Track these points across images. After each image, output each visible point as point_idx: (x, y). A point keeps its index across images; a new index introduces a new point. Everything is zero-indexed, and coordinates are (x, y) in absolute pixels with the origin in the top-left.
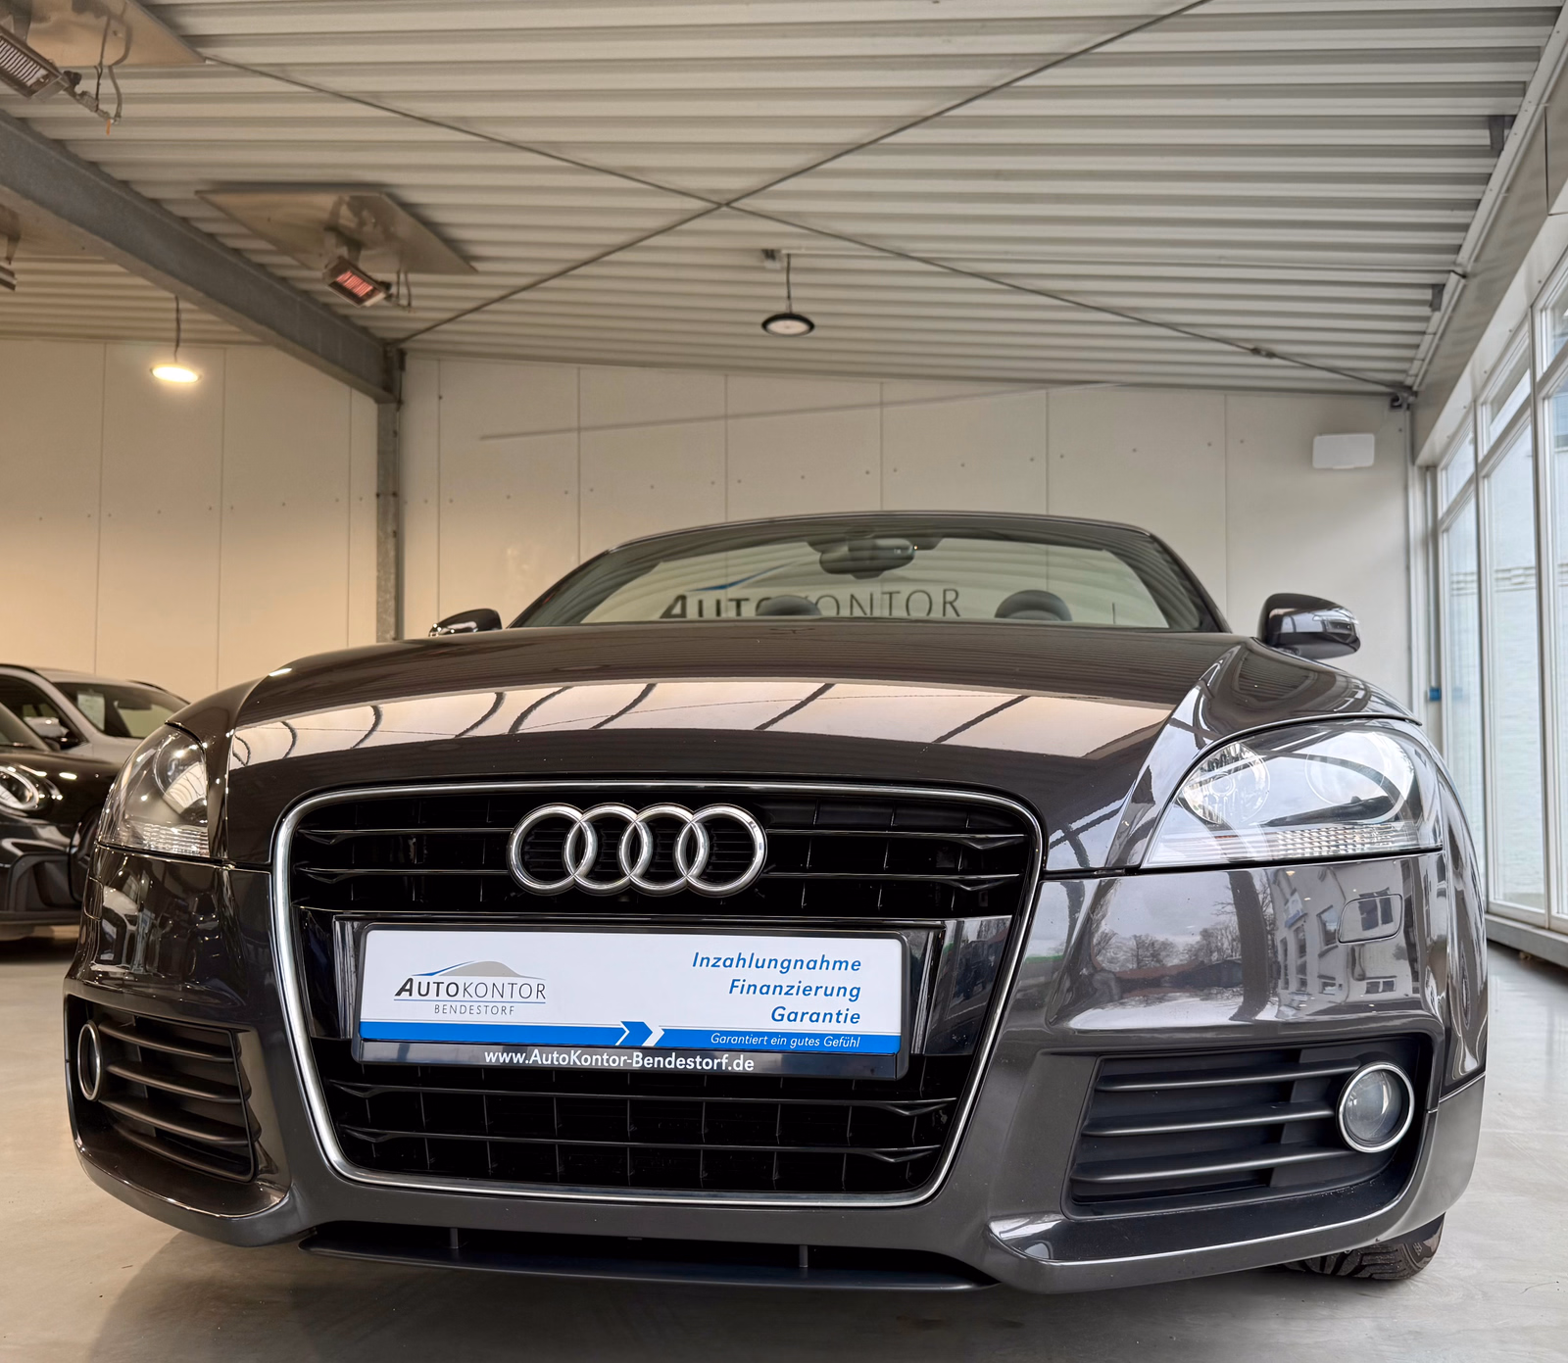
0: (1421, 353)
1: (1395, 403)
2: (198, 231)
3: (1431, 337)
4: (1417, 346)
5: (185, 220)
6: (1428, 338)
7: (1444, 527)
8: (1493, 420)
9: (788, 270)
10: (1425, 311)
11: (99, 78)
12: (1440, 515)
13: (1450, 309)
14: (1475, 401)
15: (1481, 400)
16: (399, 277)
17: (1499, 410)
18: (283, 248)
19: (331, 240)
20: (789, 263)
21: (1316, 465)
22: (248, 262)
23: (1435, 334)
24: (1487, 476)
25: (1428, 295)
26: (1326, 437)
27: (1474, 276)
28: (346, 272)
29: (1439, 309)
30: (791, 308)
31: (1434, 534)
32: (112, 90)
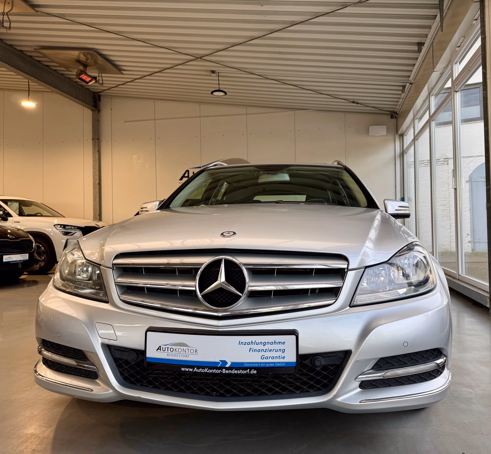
0: (399, 104)
1: (392, 117)
2: (34, 60)
3: (402, 99)
4: (398, 102)
5: (31, 56)
7: (406, 152)
9: (219, 76)
11: (3, 15)
12: (404, 149)
13: (407, 92)
14: (414, 118)
15: (416, 118)
16: (99, 75)
17: (420, 121)
18: (62, 65)
19: (78, 65)
21: (370, 135)
22: (51, 69)
24: (417, 140)
25: (401, 88)
26: (372, 126)
27: (414, 84)
28: (83, 74)
29: (404, 93)
30: (219, 87)
31: (403, 154)
32: (7, 19)
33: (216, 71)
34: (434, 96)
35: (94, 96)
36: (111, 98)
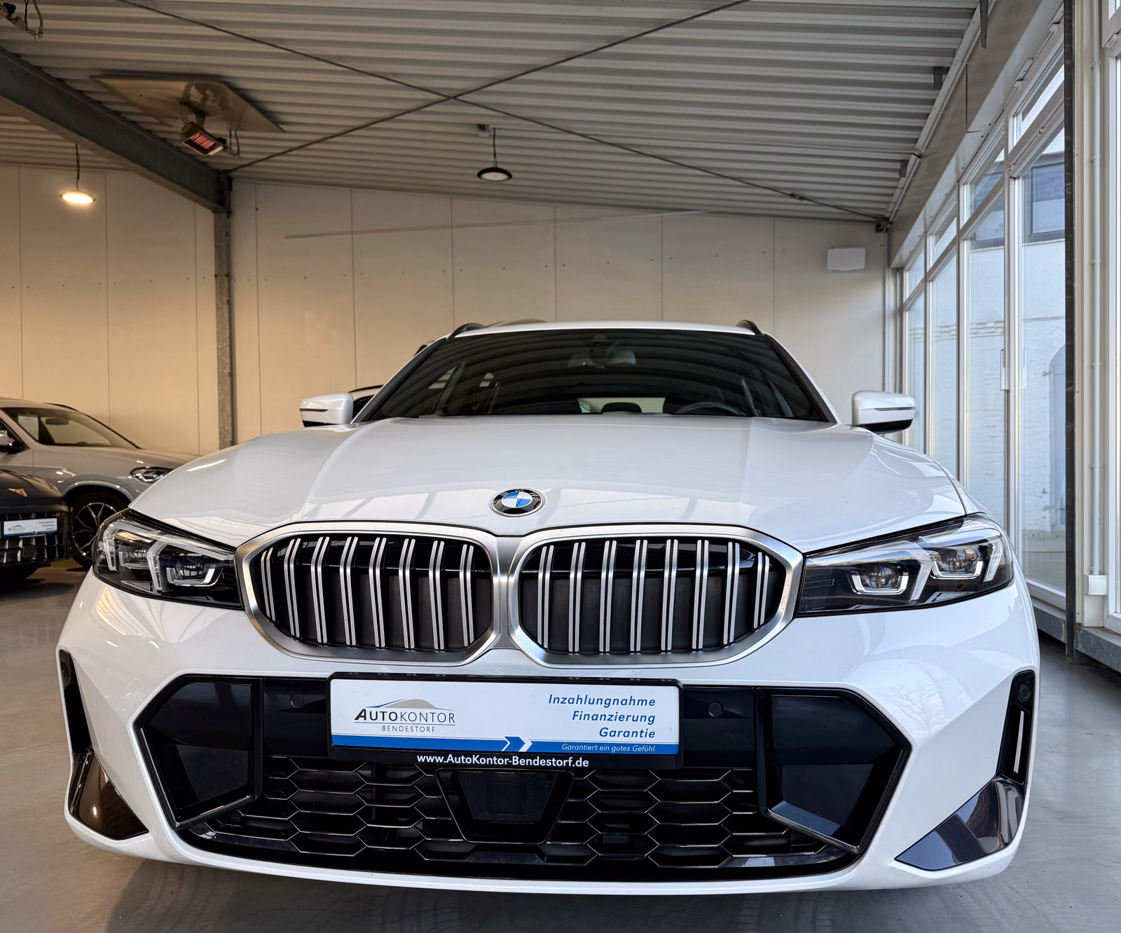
0: (894, 199)
1: (879, 228)
2: (91, 100)
3: (901, 190)
4: (892, 195)
5: (81, 93)
6: (898, 191)
7: (906, 308)
8: (936, 244)
9: (494, 137)
10: (896, 175)
11: (26, 4)
12: (904, 301)
13: (911, 176)
14: (926, 232)
15: (929, 233)
16: (231, 134)
17: (940, 238)
18: (149, 112)
19: (184, 111)
20: (494, 133)
21: (830, 267)
22: (125, 120)
23: (903, 189)
24: (932, 280)
25: (898, 166)
26: (834, 250)
27: (926, 156)
28: (196, 133)
29: (905, 176)
30: (496, 162)
31: (900, 311)
32: (35, 11)
33: (488, 126)
34: (968, 185)
35: (219, 178)
36: (256, 184)
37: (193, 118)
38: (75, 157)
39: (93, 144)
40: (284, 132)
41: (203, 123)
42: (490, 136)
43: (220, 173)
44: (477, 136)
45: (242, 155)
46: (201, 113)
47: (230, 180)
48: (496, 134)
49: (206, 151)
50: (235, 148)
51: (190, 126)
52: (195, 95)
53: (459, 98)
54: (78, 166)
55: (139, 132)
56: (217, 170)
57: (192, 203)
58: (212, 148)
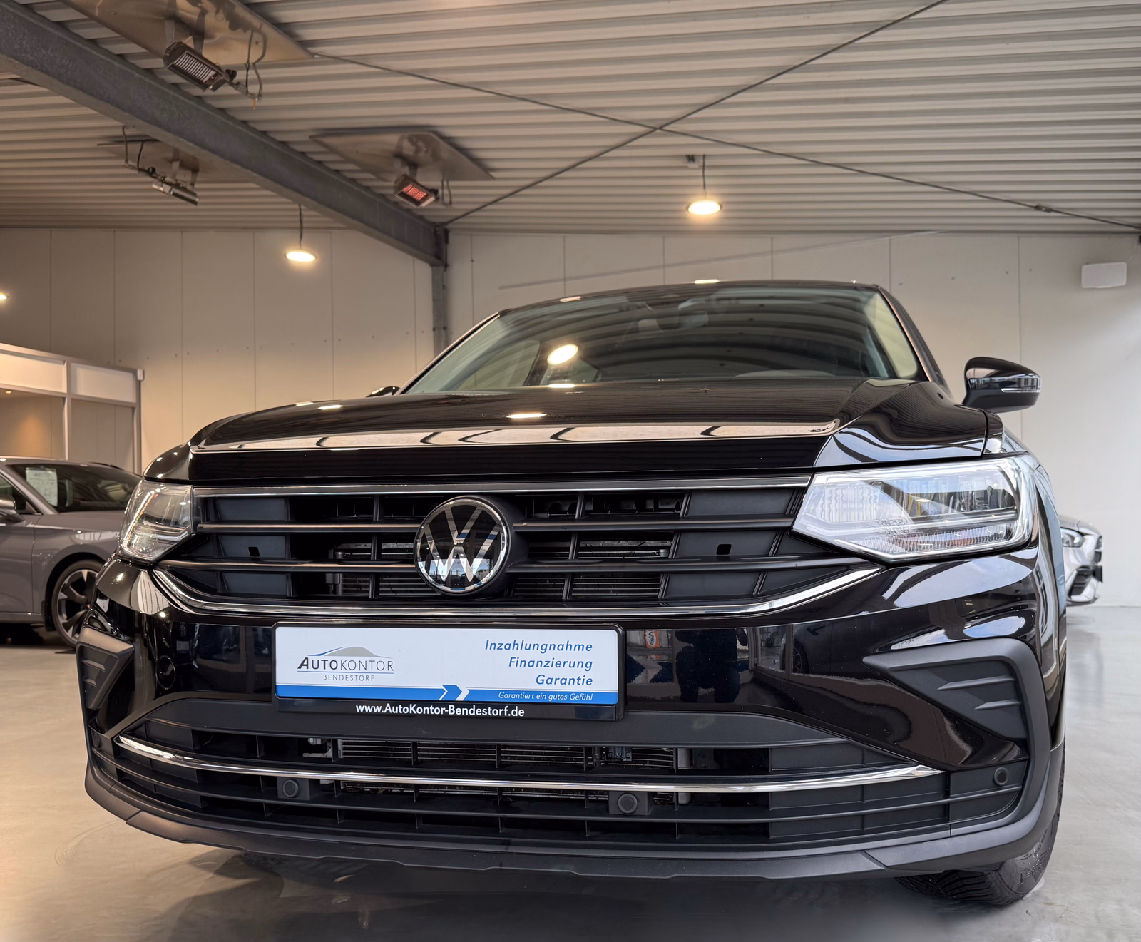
2: (311, 160)
5: (303, 154)
9: (704, 167)
11: (248, 70)
16: (443, 184)
18: (366, 168)
19: (398, 164)
20: (704, 163)
21: (1084, 285)
22: (345, 178)
26: (1091, 266)
30: (706, 194)
32: (255, 77)
33: (696, 155)
35: (435, 231)
36: (471, 235)
37: (406, 170)
38: (298, 219)
39: (315, 203)
40: (493, 178)
41: (415, 174)
42: (700, 167)
43: (438, 226)
44: (686, 168)
45: (454, 206)
46: (413, 165)
47: (447, 232)
48: (706, 164)
49: (418, 203)
50: (447, 199)
51: (403, 178)
52: (408, 149)
53: (664, 128)
54: (301, 228)
55: (358, 189)
56: (434, 223)
57: (410, 258)
58: (424, 199)
